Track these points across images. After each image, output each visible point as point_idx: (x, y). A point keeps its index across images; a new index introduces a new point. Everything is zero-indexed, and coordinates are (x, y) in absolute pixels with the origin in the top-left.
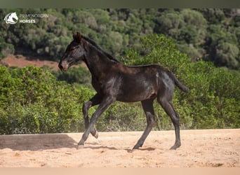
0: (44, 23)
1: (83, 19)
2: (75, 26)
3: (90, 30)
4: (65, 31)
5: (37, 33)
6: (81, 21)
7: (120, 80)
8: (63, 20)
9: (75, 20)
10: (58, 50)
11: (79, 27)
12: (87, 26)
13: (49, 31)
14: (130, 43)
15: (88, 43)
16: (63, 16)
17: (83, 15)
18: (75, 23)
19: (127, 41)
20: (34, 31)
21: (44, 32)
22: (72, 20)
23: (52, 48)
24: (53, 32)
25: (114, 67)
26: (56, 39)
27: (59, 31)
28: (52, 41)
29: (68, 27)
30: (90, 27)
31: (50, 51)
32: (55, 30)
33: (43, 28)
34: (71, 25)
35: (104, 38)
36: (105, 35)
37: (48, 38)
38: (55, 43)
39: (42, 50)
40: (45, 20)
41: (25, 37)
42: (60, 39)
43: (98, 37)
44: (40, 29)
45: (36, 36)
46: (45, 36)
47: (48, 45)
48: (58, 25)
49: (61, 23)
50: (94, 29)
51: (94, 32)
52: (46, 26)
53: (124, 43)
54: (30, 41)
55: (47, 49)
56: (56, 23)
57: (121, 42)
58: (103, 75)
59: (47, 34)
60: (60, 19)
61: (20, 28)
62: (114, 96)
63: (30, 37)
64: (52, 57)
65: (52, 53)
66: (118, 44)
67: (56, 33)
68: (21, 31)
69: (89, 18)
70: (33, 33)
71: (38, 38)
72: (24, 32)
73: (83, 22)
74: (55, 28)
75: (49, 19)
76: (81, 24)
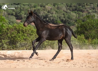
0: (47, 9)
1: (61, 8)
2: (58, 11)
3: (64, 12)
4: (54, 12)
5: (44, 13)
6: (60, 9)
7: (48, 31)
8: (54, 8)
9: (58, 8)
10: (52, 19)
11: (59, 11)
12: (63, 10)
13: (48, 12)
14: (78, 17)
15: (36, 15)
16: (54, 7)
17: (61, 6)
18: (58, 9)
19: (77, 16)
20: (43, 12)
21: (46, 12)
22: (57, 8)
23: (49, 18)
24: (50, 12)
25: (46, 26)
26: (51, 15)
27: (52, 12)
28: (49, 16)
29: (55, 11)
30: (64, 11)
31: (48, 19)
32: (51, 12)
33: (46, 11)
34: (57, 10)
35: (69, 15)
36: (69, 14)
37: (48, 15)
38: (50, 17)
39: (45, 19)
40: (47, 8)
41: (40, 14)
42: (52, 15)
43: (67, 15)
44: (45, 12)
45: (43, 14)
46: (47, 14)
47: (48, 17)
48: (52, 10)
49: (53, 9)
50: (65, 12)
51: (65, 13)
52: (47, 10)
53: (76, 17)
54: (41, 16)
55: (47, 19)
56: (51, 9)
57: (75, 16)
58: (41, 29)
59: (48, 13)
60: (53, 8)
61: (38, 11)
62: (45, 38)
63: (41, 14)
64: (49, 22)
65: (49, 21)
66: (74, 17)
67: (51, 13)
68: (38, 12)
69: (63, 8)
70: (42, 13)
71: (44, 15)
72: (39, 13)
73: (61, 9)
74: (51, 11)
75: (49, 8)
76: (60, 10)
